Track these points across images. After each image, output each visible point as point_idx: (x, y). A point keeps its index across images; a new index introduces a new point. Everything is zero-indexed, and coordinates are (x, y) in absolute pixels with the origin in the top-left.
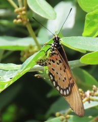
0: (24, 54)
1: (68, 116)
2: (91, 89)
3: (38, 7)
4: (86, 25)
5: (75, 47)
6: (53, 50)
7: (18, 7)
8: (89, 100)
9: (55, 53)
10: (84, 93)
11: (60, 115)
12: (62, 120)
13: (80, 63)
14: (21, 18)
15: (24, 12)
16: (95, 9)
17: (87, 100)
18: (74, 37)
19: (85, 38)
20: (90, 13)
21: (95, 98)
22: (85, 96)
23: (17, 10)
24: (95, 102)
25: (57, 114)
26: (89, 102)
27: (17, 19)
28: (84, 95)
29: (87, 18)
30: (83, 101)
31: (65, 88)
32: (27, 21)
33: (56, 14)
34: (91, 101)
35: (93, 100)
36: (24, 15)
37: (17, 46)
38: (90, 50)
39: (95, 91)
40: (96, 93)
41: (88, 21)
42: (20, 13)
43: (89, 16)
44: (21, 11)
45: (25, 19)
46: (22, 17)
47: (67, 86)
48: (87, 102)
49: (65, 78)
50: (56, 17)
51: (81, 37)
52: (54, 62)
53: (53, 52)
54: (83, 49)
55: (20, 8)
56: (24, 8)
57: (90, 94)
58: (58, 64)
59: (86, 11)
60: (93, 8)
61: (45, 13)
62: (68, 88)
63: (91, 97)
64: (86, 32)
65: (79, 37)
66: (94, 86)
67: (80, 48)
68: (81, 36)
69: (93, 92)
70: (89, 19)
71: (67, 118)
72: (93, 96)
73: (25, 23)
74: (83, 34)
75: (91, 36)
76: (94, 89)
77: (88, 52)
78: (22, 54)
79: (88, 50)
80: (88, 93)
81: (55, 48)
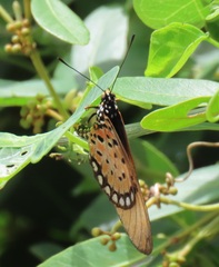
0: (28, 113)
1: (117, 234)
2: (162, 179)
3: (53, 21)
4: (152, 53)
6: (102, 119)
7: (14, 19)
8: (158, 203)
9: (105, 125)
10: (149, 188)
11: (101, 233)
12: (105, 243)
13: (140, 128)
14: (19, 42)
15: (25, 30)
16: (169, 21)
17: (155, 203)
18: (129, 79)
19: (150, 79)
20: (160, 31)
21: (170, 198)
22: (151, 195)
23: (11, 25)
25: (95, 230)
26: (159, 207)
27: (12, 43)
28: (147, 192)
29: (153, 40)
30: (147, 203)
31: (122, 192)
32: (31, 46)
33: (89, 34)
34: (162, 205)
35: (166, 203)
36: (27, 35)
37: (14, 97)
38: (161, 104)
39: (170, 184)
40: (172, 189)
41: (156, 46)
42: (18, 32)
43: (157, 36)
44: (20, 28)
45: (28, 43)
46: (22, 39)
47: (127, 191)
48: (155, 207)
49: (124, 175)
50: (89, 39)
51: (142, 78)
52: (102, 140)
53: (102, 122)
54: (146, 101)
55: (18, 22)
56: (26, 21)
57: (161, 191)
58: (110, 145)
59: (152, 26)
60: (166, 19)
62: (128, 195)
63: (163, 197)
65: (138, 78)
66: (169, 175)
68: (143, 75)
69: (165, 186)
70: (157, 43)
71: (114, 239)
72: (166, 194)
73: (27, 51)
74: (147, 72)
75: (162, 75)
77: (155, 107)
78: (22, 113)
79: (155, 103)
80: (156, 188)
81: (106, 117)
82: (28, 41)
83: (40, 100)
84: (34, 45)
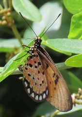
2: (76, 92)
4: (72, 27)
5: (60, 49)
7: (4, 8)
13: (65, 65)
14: (6, 20)
15: (9, 14)
18: (60, 40)
19: (70, 40)
20: (76, 15)
21: (80, 101)
23: (2, 11)
24: (80, 105)
27: (2, 20)
29: (73, 20)
34: (76, 105)
35: (78, 103)
38: (76, 53)
39: (80, 94)
41: (74, 23)
42: (5, 14)
43: (75, 18)
44: (6, 13)
46: (7, 18)
51: (66, 39)
52: (31, 66)
53: (33, 54)
54: (68, 51)
55: (6, 10)
56: (9, 9)
57: (76, 97)
59: (72, 13)
60: (80, 10)
61: (30, 15)
62: (45, 92)
64: (71, 35)
65: (64, 39)
66: (80, 89)
67: (65, 51)
69: (78, 95)
72: (78, 99)
73: (10, 24)
74: (69, 36)
75: (77, 38)
76: (79, 92)
77: (73, 54)
79: (73, 52)
80: (73, 96)
82: (10, 19)
83: (16, 49)
84: (13, 21)
